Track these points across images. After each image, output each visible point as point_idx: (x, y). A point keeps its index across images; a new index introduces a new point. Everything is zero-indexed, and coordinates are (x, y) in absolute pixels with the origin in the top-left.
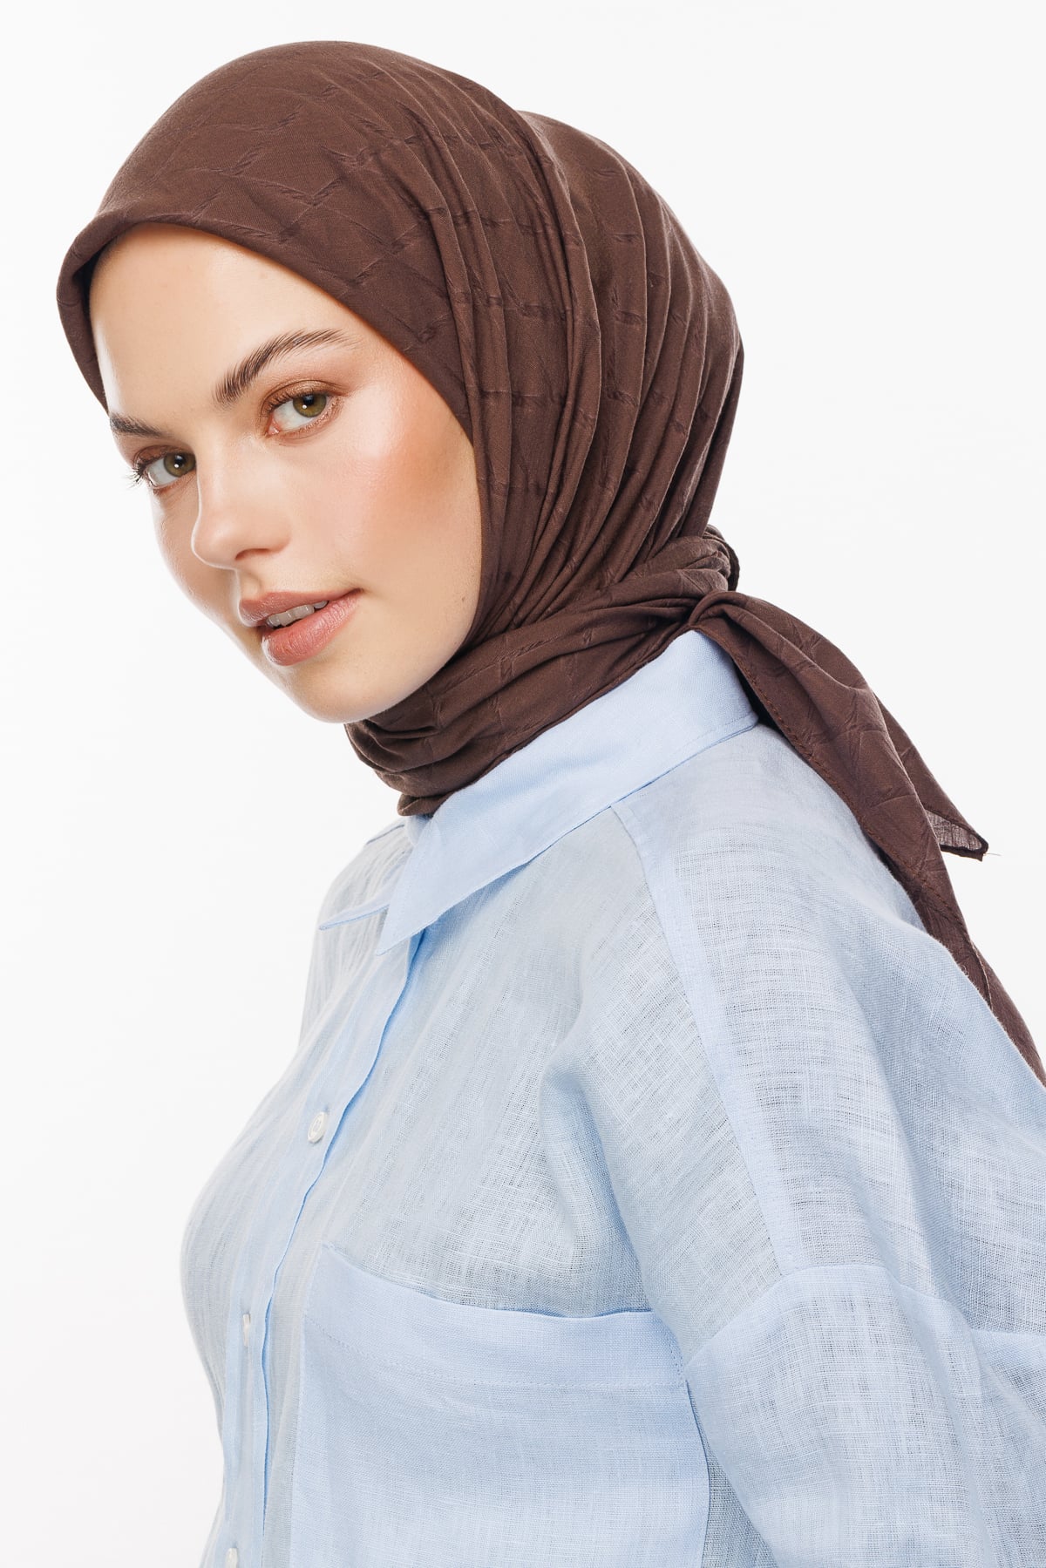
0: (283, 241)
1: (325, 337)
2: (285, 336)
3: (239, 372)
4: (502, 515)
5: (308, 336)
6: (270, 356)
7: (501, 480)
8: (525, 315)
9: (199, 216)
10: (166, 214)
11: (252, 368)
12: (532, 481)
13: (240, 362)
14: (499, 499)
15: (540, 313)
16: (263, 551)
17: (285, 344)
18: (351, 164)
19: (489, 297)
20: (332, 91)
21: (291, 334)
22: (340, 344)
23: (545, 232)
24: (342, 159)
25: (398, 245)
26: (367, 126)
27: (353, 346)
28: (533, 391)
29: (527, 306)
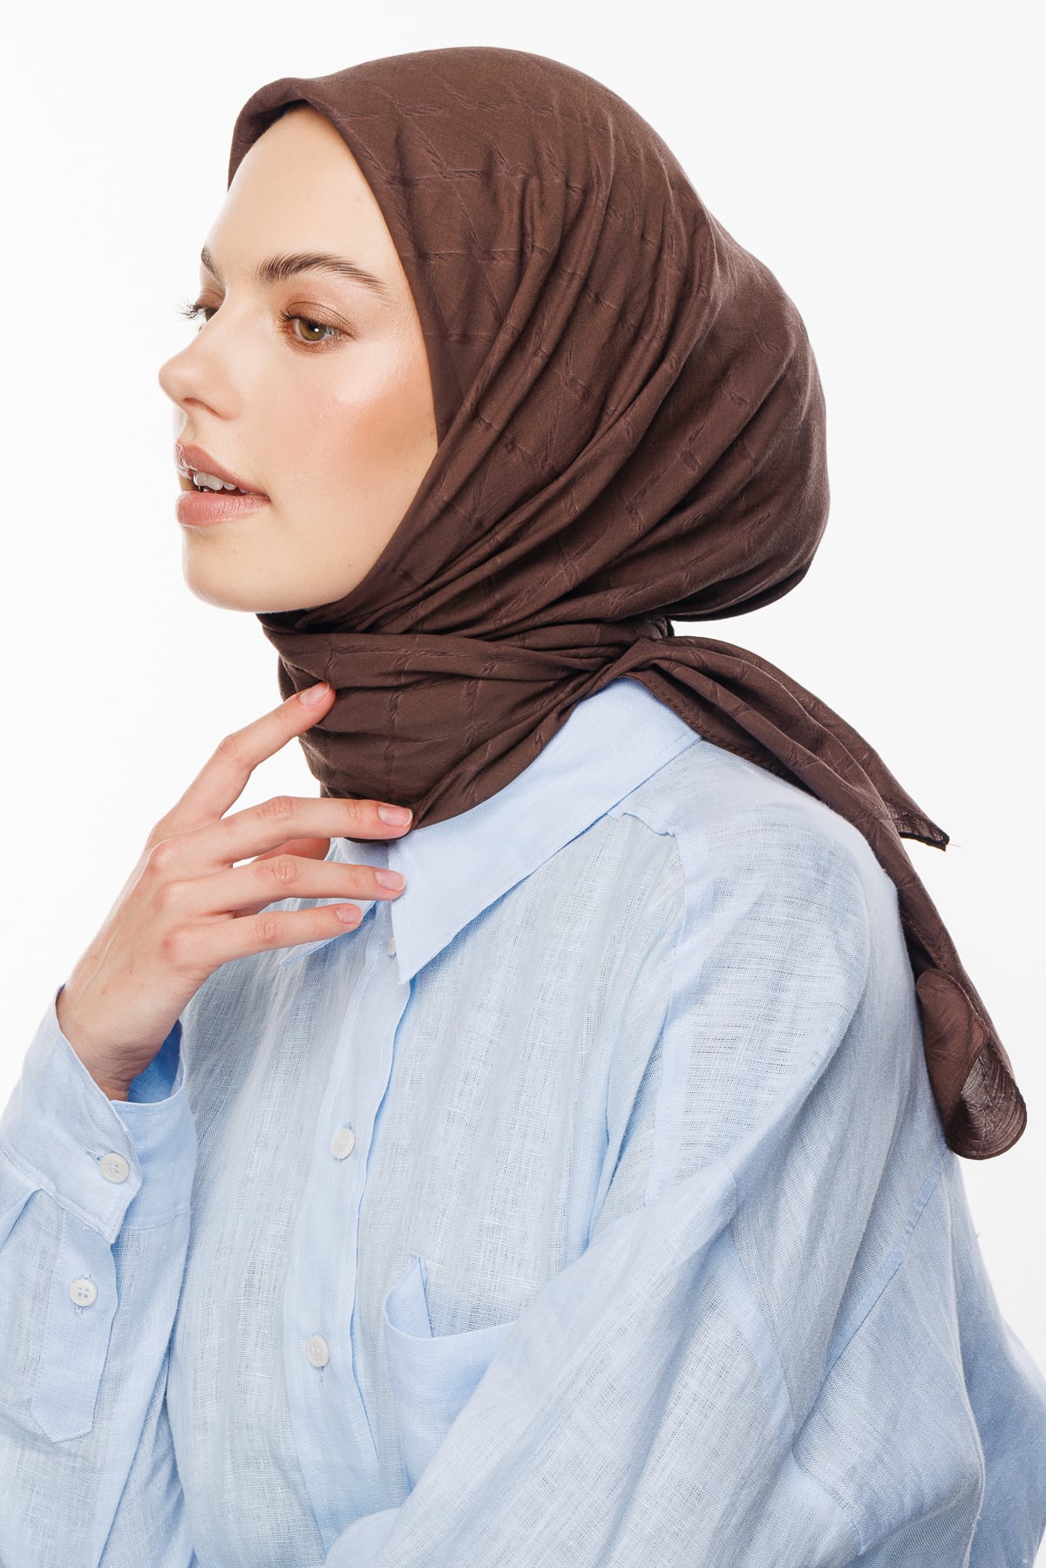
0: (390, 183)
1: (368, 280)
2: (338, 258)
3: (285, 262)
4: (427, 522)
5: (355, 270)
6: (315, 265)
7: (444, 494)
8: (566, 384)
9: (344, 121)
10: (323, 103)
11: (297, 265)
12: (477, 516)
13: (291, 255)
14: (433, 508)
15: (580, 392)
16: (213, 411)
17: (332, 264)
18: (502, 171)
19: (539, 349)
20: (546, 112)
21: (342, 259)
22: (376, 294)
23: (650, 341)
24: (501, 162)
25: (489, 255)
26: (548, 154)
27: (386, 303)
28: (527, 446)
29: (573, 381)
